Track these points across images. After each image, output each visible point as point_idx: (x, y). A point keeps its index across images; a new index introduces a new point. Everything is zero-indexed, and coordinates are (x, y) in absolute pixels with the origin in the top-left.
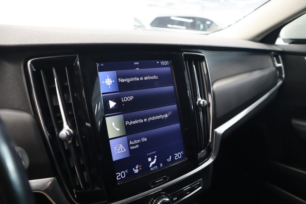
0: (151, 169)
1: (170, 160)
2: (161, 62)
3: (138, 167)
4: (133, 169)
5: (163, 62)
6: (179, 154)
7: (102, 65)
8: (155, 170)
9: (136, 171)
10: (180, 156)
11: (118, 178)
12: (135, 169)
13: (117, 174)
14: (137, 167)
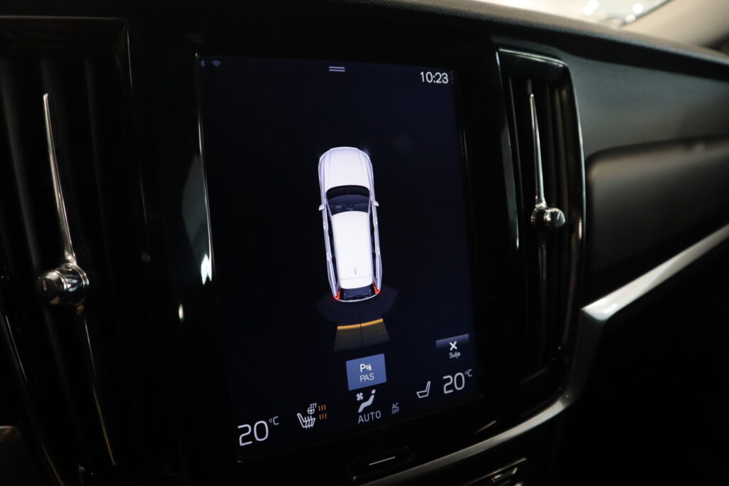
0: (361, 419)
1: (425, 393)
2: (422, 73)
3: (317, 409)
4: (299, 415)
5: (429, 75)
6: (459, 378)
7: (216, 63)
8: (373, 423)
9: (308, 422)
10: (459, 385)
11: (245, 439)
12: (305, 415)
13: (239, 427)
14: (311, 411)
